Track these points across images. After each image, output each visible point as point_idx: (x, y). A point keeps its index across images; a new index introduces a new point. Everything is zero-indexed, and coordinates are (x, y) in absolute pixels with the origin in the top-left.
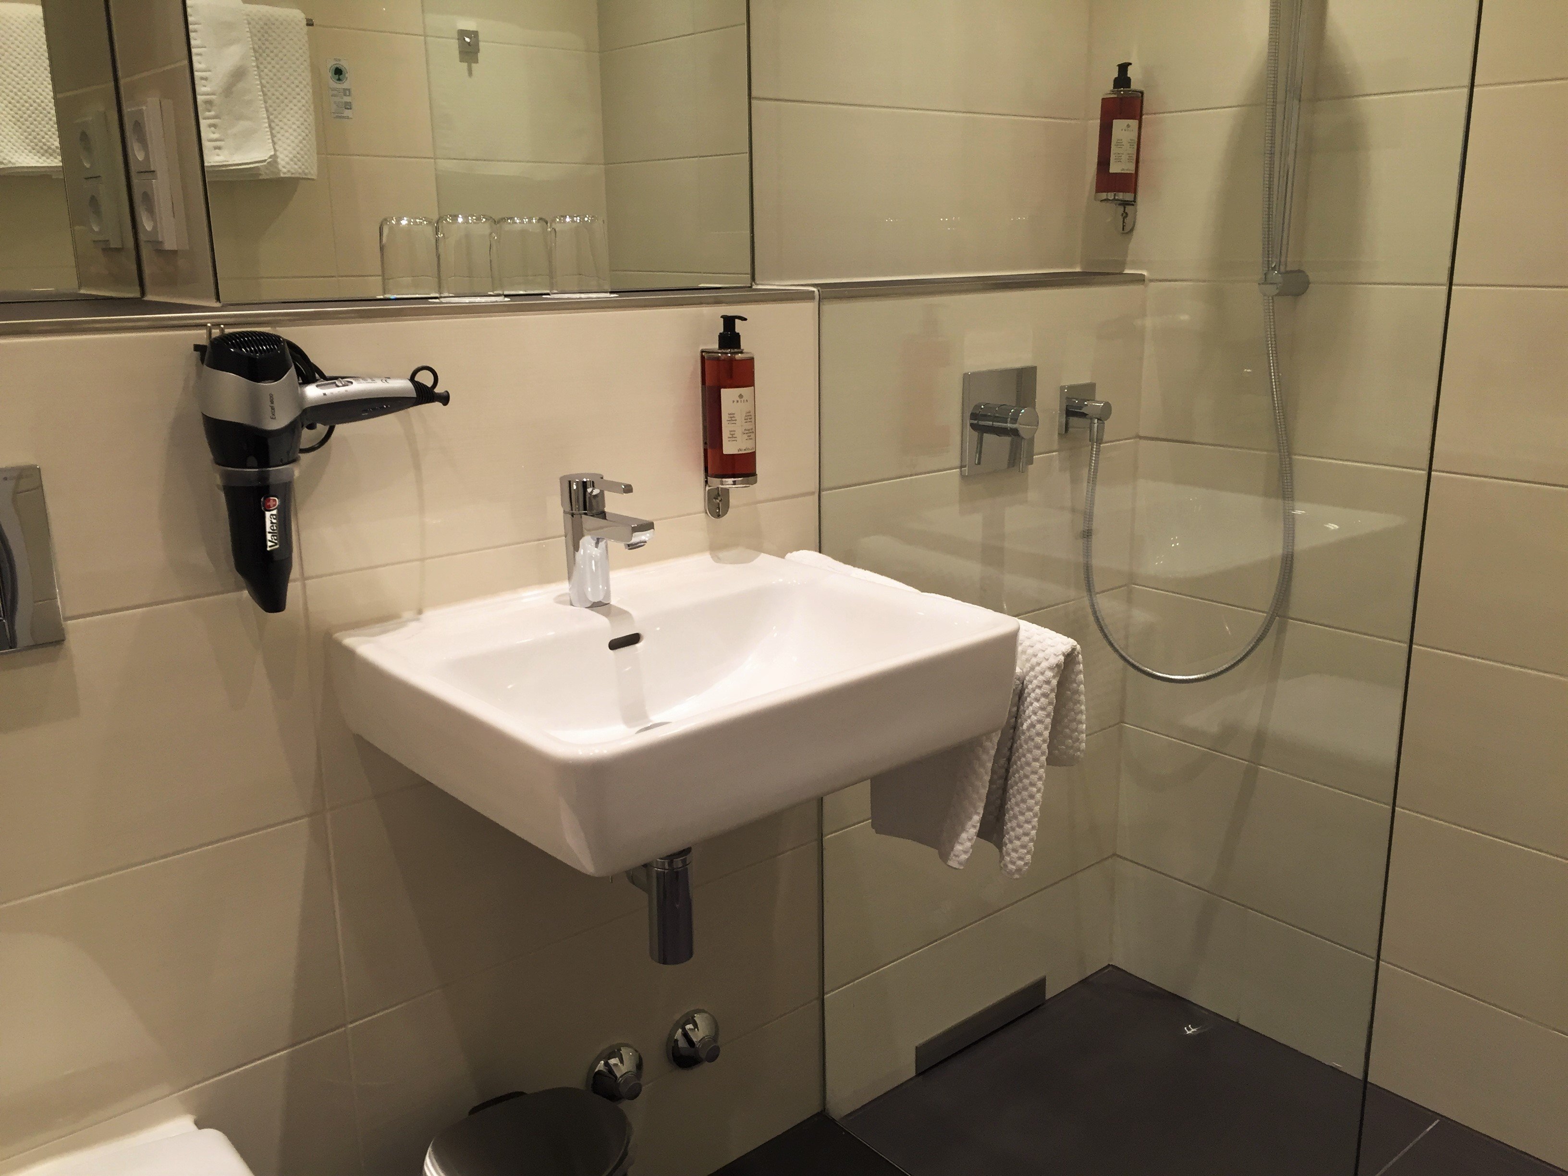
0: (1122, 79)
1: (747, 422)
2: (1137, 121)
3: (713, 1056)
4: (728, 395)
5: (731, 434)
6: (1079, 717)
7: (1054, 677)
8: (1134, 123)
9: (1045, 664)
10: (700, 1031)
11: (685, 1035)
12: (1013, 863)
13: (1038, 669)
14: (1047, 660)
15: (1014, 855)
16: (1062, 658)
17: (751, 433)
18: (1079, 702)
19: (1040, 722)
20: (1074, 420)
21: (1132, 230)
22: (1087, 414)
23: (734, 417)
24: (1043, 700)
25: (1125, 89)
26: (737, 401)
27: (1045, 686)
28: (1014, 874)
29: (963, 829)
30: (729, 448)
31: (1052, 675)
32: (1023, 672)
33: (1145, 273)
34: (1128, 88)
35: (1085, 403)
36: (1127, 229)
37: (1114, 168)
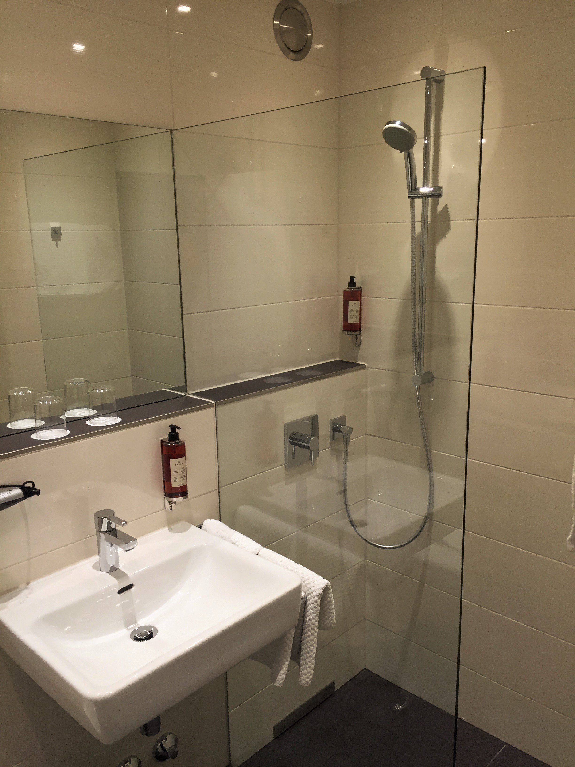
0: (352, 283)
1: (182, 473)
2: (359, 301)
3: (175, 755)
4: (173, 462)
5: (175, 479)
6: (332, 611)
7: (319, 599)
8: (358, 302)
9: (314, 594)
10: (168, 744)
11: (162, 746)
12: (305, 680)
13: (311, 595)
14: (315, 591)
15: (305, 676)
16: (322, 591)
17: (185, 477)
18: (331, 605)
19: (314, 619)
20: (336, 433)
21: (360, 345)
22: (342, 432)
23: (176, 471)
24: (314, 609)
25: (353, 288)
26: (178, 464)
27: (315, 603)
28: (305, 685)
29: (281, 669)
30: (175, 484)
31: (318, 598)
32: (306, 594)
33: (366, 364)
34: (355, 287)
35: (341, 427)
36: (358, 344)
37: (350, 321)
